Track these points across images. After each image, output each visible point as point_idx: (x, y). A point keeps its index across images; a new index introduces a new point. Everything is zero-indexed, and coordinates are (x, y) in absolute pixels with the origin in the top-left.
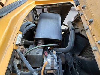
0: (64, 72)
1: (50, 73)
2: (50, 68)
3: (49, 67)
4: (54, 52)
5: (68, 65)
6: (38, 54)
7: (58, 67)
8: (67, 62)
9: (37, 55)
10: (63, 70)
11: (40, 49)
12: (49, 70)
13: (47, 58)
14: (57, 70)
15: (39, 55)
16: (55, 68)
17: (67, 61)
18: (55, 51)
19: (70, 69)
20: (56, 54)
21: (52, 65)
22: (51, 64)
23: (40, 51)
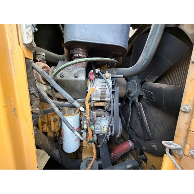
0: (120, 105)
1: (99, 105)
2: (99, 99)
3: (98, 97)
4: (107, 74)
5: (130, 98)
6: (76, 77)
7: (113, 98)
8: (128, 95)
9: (75, 79)
10: (119, 102)
11: (80, 69)
12: (97, 102)
13: (94, 84)
14: (110, 102)
15: (79, 79)
16: (107, 99)
17: (129, 93)
18: (109, 73)
19: (130, 105)
20: (110, 77)
21: (103, 95)
22: (101, 93)
23: (79, 71)
